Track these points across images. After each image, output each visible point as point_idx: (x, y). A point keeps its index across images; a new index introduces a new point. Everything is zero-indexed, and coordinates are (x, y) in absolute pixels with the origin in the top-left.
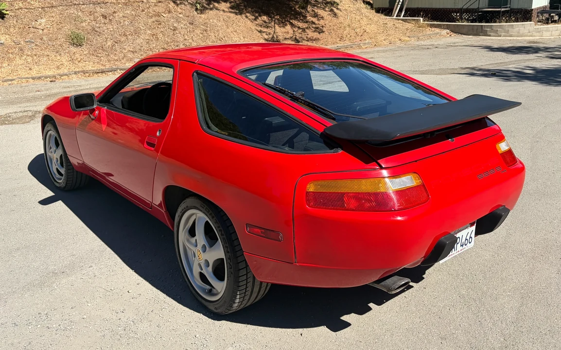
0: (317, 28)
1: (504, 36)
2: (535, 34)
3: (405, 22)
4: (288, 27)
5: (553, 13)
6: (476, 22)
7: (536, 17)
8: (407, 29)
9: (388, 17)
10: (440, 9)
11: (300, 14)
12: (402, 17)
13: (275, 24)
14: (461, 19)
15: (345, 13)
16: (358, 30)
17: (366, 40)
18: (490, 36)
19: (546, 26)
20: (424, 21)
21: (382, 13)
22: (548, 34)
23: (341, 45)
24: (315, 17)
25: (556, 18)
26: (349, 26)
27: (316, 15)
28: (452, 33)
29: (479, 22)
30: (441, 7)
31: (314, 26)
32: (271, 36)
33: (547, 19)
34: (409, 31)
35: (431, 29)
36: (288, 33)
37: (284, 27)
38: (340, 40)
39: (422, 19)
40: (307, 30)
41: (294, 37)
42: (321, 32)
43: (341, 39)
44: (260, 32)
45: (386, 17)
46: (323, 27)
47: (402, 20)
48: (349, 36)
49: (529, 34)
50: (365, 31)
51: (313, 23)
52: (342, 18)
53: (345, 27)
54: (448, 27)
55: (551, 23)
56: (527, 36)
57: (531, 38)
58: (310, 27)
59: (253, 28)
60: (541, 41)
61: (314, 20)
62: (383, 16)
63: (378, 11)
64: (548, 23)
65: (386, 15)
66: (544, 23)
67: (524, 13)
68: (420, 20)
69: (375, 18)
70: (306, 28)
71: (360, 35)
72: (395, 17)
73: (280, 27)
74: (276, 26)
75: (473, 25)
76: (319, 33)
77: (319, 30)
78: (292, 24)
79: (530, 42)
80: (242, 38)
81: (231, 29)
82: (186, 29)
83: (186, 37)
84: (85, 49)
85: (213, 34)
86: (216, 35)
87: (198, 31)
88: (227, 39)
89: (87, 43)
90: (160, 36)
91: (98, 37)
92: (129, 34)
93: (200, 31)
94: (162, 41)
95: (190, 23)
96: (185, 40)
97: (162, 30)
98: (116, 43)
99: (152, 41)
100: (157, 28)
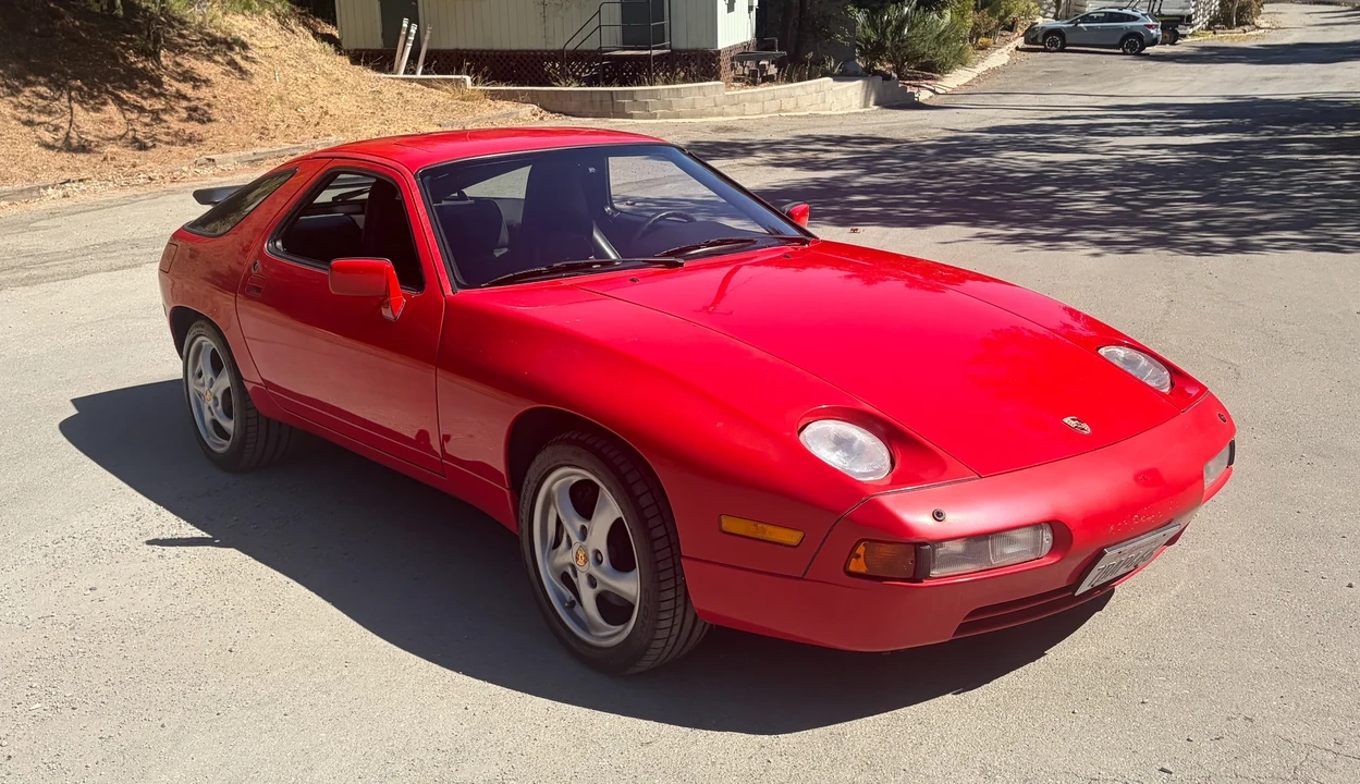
0: (195, 109)
1: (664, 116)
2: (728, 109)
3: (428, 86)
4: (111, 109)
5: (765, 58)
6: (597, 84)
7: (729, 68)
8: (434, 105)
9: (383, 75)
10: (511, 51)
11: (143, 74)
12: (419, 75)
13: (70, 101)
14: (565, 76)
15: (266, 64)
16: (307, 110)
17: (329, 135)
18: (631, 116)
19: (751, 90)
20: (475, 83)
21: (366, 64)
22: (757, 107)
23: (264, 150)
24: (185, 80)
25: (773, 70)
26: (281, 98)
27: (187, 76)
28: (544, 112)
29: (607, 85)
30: (515, 46)
31: (185, 104)
32: (61, 134)
33: (753, 74)
34: (438, 110)
35: (492, 103)
36: (111, 122)
37: (97, 110)
38: (260, 138)
39: (468, 79)
40: (166, 117)
41: (131, 133)
42: (205, 119)
43: (263, 133)
44: (29, 123)
45: (379, 75)
46: (209, 105)
47: (419, 81)
48: (283, 126)
49: (716, 110)
50: (326, 113)
51: (181, 96)
52: (260, 80)
53: (269, 103)
54: (533, 99)
55: (763, 81)
56: (711, 115)
57: (721, 119)
58: (173, 109)
59: (8, 111)
60: (741, 124)
61: (186, 88)
62: (370, 74)
63: (357, 57)
64: (754, 83)
65: (379, 68)
66: (747, 83)
67: (702, 60)
68: (464, 81)
69: (348, 79)
70: (162, 110)
71: (314, 121)
72: (401, 75)
73: (87, 110)
74: (76, 106)
75: (592, 91)
76: (202, 122)
77: (198, 115)
78: (120, 102)
79: (719, 129)
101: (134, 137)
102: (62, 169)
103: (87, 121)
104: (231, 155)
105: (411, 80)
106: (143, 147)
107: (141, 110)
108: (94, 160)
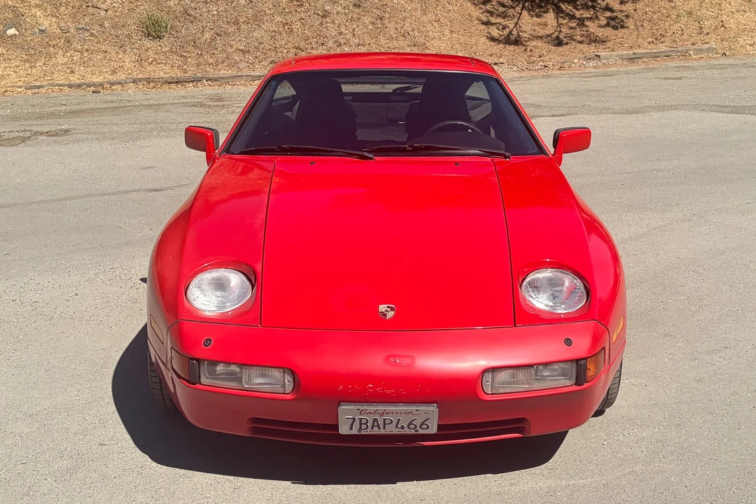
4: (550, 17)
13: (522, 10)
32: (506, 32)
36: (546, 25)
37: (538, 16)
40: (588, 23)
41: (556, 34)
44: (486, 23)
70: (587, 18)
73: (532, 16)
74: (525, 13)
80: (447, 32)
81: (431, 16)
82: (346, 14)
83: (343, 29)
84: (165, 44)
85: (392, 25)
86: (399, 27)
87: (367, 20)
88: (416, 34)
89: (170, 34)
90: (297, 26)
91: (190, 25)
92: (244, 23)
93: (370, 19)
94: (298, 36)
95: (355, 5)
96: (341, 33)
97: (303, 15)
98: (218, 35)
99: (280, 34)
100: (294, 13)
101: (557, 37)
103: (528, 23)
106: (559, 43)
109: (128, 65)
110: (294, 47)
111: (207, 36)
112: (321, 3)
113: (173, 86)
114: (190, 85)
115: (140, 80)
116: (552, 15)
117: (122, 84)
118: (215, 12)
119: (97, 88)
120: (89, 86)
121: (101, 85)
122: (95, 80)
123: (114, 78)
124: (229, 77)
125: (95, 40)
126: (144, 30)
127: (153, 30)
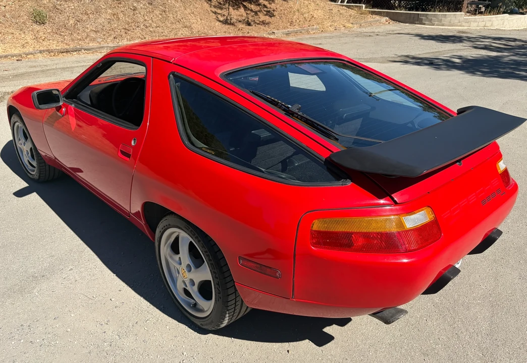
0: (269, 12)
1: (438, 25)
2: (464, 24)
3: (349, 8)
4: (242, 10)
5: (481, 4)
6: (413, 10)
7: (466, 7)
8: (350, 16)
9: (333, 3)
12: (345, 4)
13: (229, 6)
14: (400, 6)
16: (306, 15)
17: (314, 25)
18: (424, 24)
19: (473, 17)
20: (366, 8)
22: (476, 24)
23: (291, 30)
25: (483, 9)
26: (298, 10)
28: (390, 20)
29: (416, 11)
31: (265, 9)
32: (225, 18)
33: (476, 10)
34: (352, 18)
35: (372, 16)
36: (242, 16)
37: (238, 9)
38: (290, 25)
39: (364, 6)
40: (259, 14)
41: (247, 19)
42: (272, 16)
43: (291, 23)
44: (215, 13)
45: (331, 3)
46: (274, 10)
47: (346, 6)
48: (298, 21)
49: (459, 24)
50: (313, 17)
51: (265, 6)
52: (292, 3)
53: (294, 12)
54: (387, 15)
55: (478, 14)
56: (457, 26)
57: (460, 28)
58: (262, 11)
59: (209, 9)
60: (468, 31)
61: (266, 3)
62: (329, 2)
64: (475, 14)
66: (472, 14)
67: (456, 3)
68: (362, 7)
69: (321, 4)
70: (258, 11)
71: (308, 20)
72: (339, 3)
73: (234, 9)
74: (230, 7)
75: (411, 13)
76: (271, 17)
77: (270, 14)
78: (245, 7)
79: (459, 32)
80: (199, 20)
81: (188, 11)
82: (145, 9)
83: (146, 18)
84: (48, 27)
85: (171, 15)
86: (175, 17)
87: (157, 12)
88: (185, 21)
89: (49, 21)
90: (121, 16)
91: (60, 15)
92: (91, 13)
93: (159, 12)
94: (123, 22)
95: (149, 3)
96: (145, 20)
97: (122, 9)
98: (78, 21)
99: (113, 20)
100: (117, 7)
101: (248, 21)
102: (225, 32)
103: (234, 15)
104: (280, 31)
105: (343, 6)
106: (249, 24)
107: (252, 10)
108: (235, 30)
109: (31, 42)
110: (123, 28)
111: (71, 22)
112: (131, 2)
113: (65, 54)
114: (75, 53)
115: (44, 51)
116: (243, 8)
117: (33, 54)
118: (73, 7)
119: (19, 58)
120: (13, 56)
121: (20, 55)
122: (15, 52)
123: (26, 50)
124: (97, 48)
125: (3, 26)
126: (33, 19)
127: (39, 19)
